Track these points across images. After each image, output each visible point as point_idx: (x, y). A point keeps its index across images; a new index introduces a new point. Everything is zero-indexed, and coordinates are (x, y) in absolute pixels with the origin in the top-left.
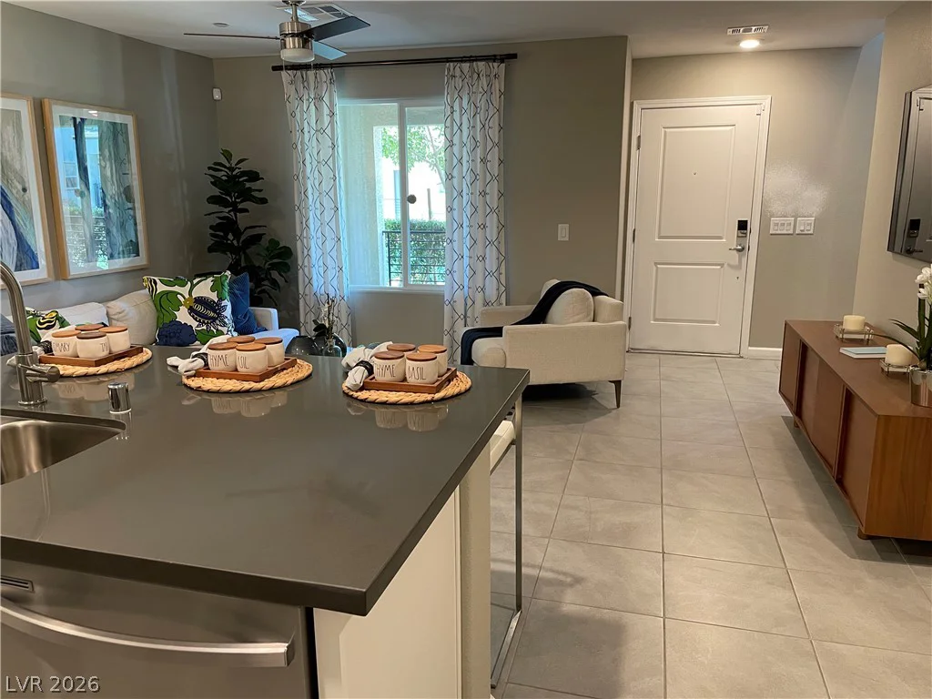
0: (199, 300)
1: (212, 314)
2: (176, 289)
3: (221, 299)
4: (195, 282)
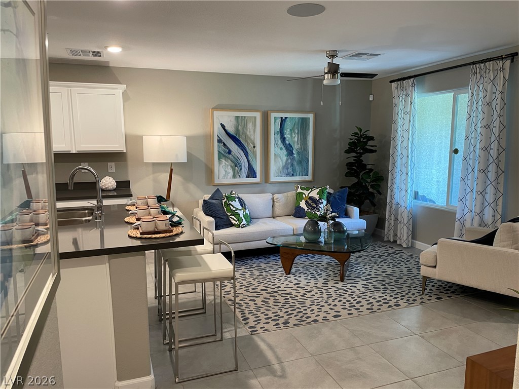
0: (311, 198)
1: (314, 205)
2: (304, 191)
3: (320, 198)
4: (312, 189)
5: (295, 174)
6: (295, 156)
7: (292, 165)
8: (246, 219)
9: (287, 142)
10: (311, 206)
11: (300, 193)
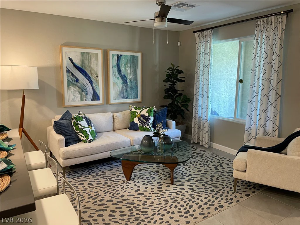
0: (142, 116)
1: (145, 121)
2: (137, 111)
3: (149, 116)
4: (143, 109)
5: (129, 97)
6: (128, 84)
7: (127, 91)
8: (92, 135)
9: (123, 74)
10: (143, 122)
11: (134, 112)
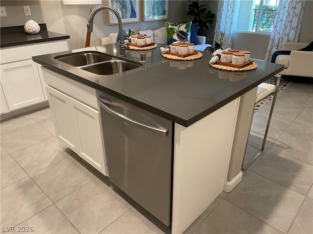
0: (181, 32)
1: (184, 37)
2: (174, 27)
3: (187, 32)
4: (180, 25)
11: (171, 28)
